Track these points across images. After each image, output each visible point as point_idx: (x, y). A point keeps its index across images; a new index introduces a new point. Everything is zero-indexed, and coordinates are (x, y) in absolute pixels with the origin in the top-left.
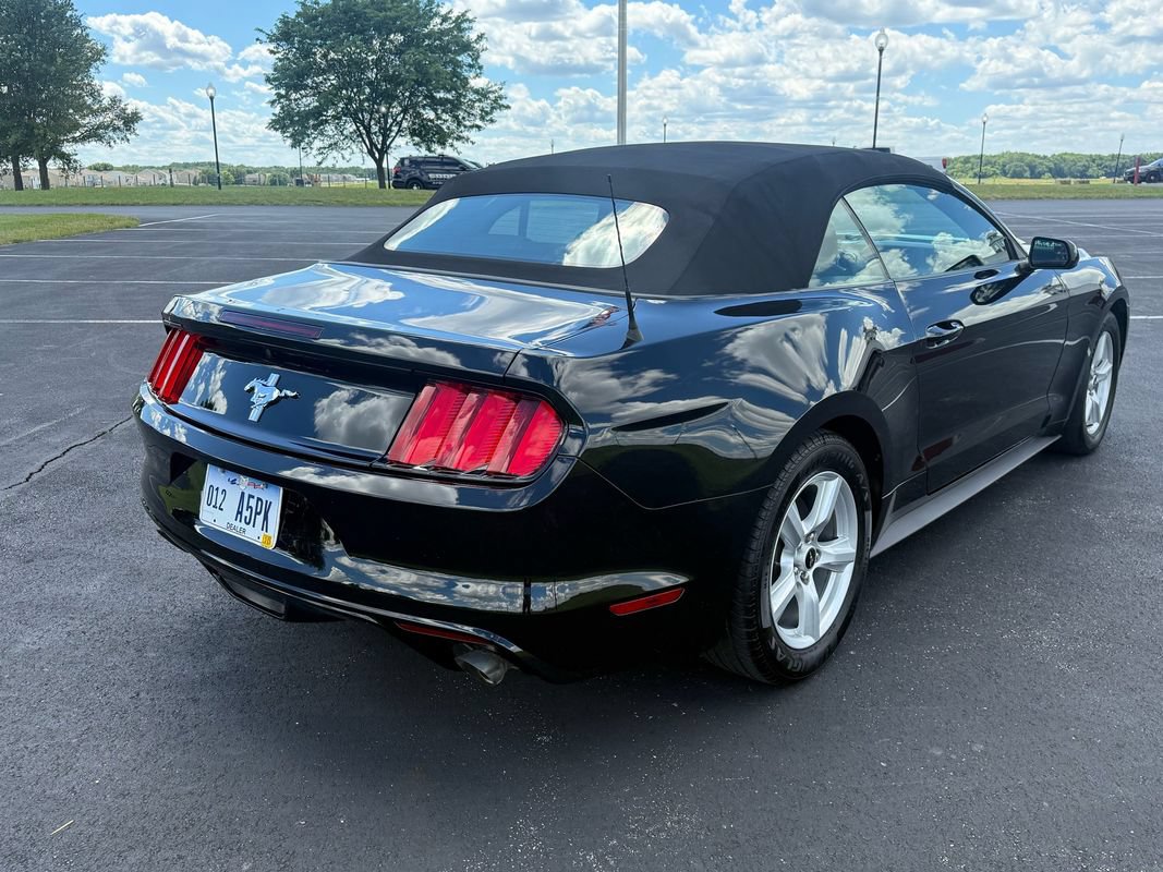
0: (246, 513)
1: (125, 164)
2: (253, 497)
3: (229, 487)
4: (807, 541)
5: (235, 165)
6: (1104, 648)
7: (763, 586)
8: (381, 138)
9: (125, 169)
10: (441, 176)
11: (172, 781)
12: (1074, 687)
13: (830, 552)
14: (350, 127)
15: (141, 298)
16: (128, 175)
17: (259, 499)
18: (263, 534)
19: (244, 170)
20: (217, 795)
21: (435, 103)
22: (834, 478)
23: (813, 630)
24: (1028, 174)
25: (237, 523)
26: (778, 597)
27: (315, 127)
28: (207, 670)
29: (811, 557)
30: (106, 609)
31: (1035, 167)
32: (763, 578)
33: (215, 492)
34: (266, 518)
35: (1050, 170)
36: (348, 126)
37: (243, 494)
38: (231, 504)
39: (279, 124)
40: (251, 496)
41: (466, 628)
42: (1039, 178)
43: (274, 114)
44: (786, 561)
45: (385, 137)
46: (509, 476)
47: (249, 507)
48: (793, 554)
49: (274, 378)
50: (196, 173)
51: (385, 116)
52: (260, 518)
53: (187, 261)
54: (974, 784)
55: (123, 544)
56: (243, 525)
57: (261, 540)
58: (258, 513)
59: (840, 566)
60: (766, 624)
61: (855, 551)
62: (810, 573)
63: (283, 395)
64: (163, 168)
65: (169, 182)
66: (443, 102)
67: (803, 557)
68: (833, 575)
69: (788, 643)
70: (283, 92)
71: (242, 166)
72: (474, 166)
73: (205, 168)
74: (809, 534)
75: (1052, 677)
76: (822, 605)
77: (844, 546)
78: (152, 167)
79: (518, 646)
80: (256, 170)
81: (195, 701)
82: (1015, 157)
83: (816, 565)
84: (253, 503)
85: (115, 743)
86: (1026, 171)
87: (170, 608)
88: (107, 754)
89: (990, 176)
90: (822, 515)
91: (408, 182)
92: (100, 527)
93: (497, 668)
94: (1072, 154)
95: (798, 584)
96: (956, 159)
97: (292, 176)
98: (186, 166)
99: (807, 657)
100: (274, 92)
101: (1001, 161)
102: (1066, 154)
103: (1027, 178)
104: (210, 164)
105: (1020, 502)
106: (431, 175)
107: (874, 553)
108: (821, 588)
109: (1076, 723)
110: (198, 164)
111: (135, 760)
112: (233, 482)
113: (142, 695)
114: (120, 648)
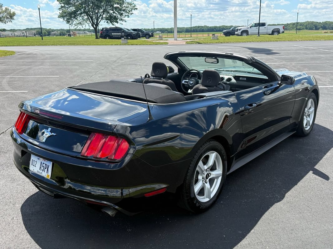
0: (42, 168)
1: (11, 29)
2: (44, 164)
3: (37, 160)
4: (206, 171)
5: (48, 29)
6: (295, 200)
7: (191, 186)
8: (96, 21)
9: (11, 30)
10: (116, 34)
11: (22, 244)
12: (284, 212)
13: (213, 174)
14: (86, 17)
15: (15, 83)
16: (12, 32)
17: (46, 164)
18: (47, 174)
19: (51, 30)
20: (36, 248)
21: (113, 9)
22: (214, 153)
23: (209, 196)
24: (314, 29)
25: (40, 171)
26: (197, 188)
27: (74, 17)
28: (33, 210)
29: (208, 176)
30: (4, 192)
31: (317, 26)
32: (191, 183)
33: (34, 162)
34: (48, 170)
35: (322, 27)
36: (85, 17)
37: (41, 162)
38: (38, 165)
39: (62, 16)
40: (43, 163)
41: (104, 202)
42: (318, 30)
43: (60, 13)
44: (200, 177)
45: (97, 20)
46: (114, 159)
47: (43, 166)
48: (202, 175)
49: (50, 129)
50: (34, 32)
51: (97, 13)
52: (46, 170)
53: (30, 68)
54: (248, 242)
55: (9, 170)
56: (41, 171)
57: (46, 176)
58: (45, 168)
59: (217, 178)
60: (192, 196)
61: (222, 173)
62: (208, 180)
63: (52, 134)
64: (24, 30)
65: (25, 35)
66: (116, 8)
67: (205, 176)
68: (216, 180)
69: (201, 201)
70: (63, 5)
71: (50, 29)
72: (127, 30)
73: (38, 30)
74: (207, 169)
75: (278, 209)
76: (211, 190)
77: (219, 171)
78: (20, 30)
79: (118, 206)
80: (55, 30)
81: (30, 220)
82: (310, 23)
83: (209, 178)
84: (44, 165)
85: (7, 233)
86: (314, 28)
87: (23, 191)
88: (4, 236)
89: (302, 29)
90: (210, 163)
91: (105, 36)
92: (2, 165)
93: (113, 212)
94: (329, 22)
95: (204, 184)
96: (290, 24)
97: (67, 32)
98: (32, 29)
99: (206, 205)
100: (60, 5)
101: (305, 24)
102: (327, 22)
103: (314, 30)
104: (39, 28)
105: (281, 153)
106: (112, 34)
107: (228, 173)
108: (211, 184)
109: (282, 223)
110: (35, 28)
111: (12, 238)
112: (39, 159)
113: (15, 218)
114: (8, 204)
